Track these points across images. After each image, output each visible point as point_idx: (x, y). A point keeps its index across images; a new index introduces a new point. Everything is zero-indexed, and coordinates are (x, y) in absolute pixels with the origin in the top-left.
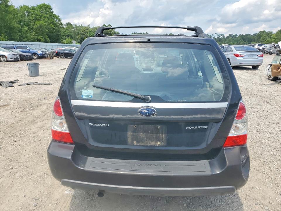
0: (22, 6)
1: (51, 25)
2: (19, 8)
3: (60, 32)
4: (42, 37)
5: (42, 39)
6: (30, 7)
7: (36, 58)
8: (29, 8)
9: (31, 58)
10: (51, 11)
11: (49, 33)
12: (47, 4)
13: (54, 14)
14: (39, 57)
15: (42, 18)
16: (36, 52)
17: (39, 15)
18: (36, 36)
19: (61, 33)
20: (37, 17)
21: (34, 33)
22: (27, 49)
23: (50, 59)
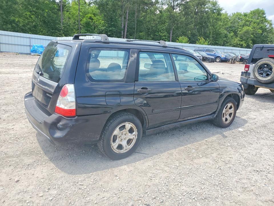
0: (235, 14)
1: (259, 30)
2: (232, 15)
3: (268, 37)
4: (245, 43)
5: (244, 45)
6: (242, 13)
7: (219, 61)
8: (241, 15)
9: (213, 60)
10: (264, 16)
11: (254, 39)
12: (261, 9)
13: (266, 19)
14: (222, 60)
15: (252, 23)
16: (220, 56)
17: (249, 21)
18: (240, 41)
19: (268, 39)
20: (247, 23)
21: (239, 38)
22: (214, 52)
23: (231, 63)
